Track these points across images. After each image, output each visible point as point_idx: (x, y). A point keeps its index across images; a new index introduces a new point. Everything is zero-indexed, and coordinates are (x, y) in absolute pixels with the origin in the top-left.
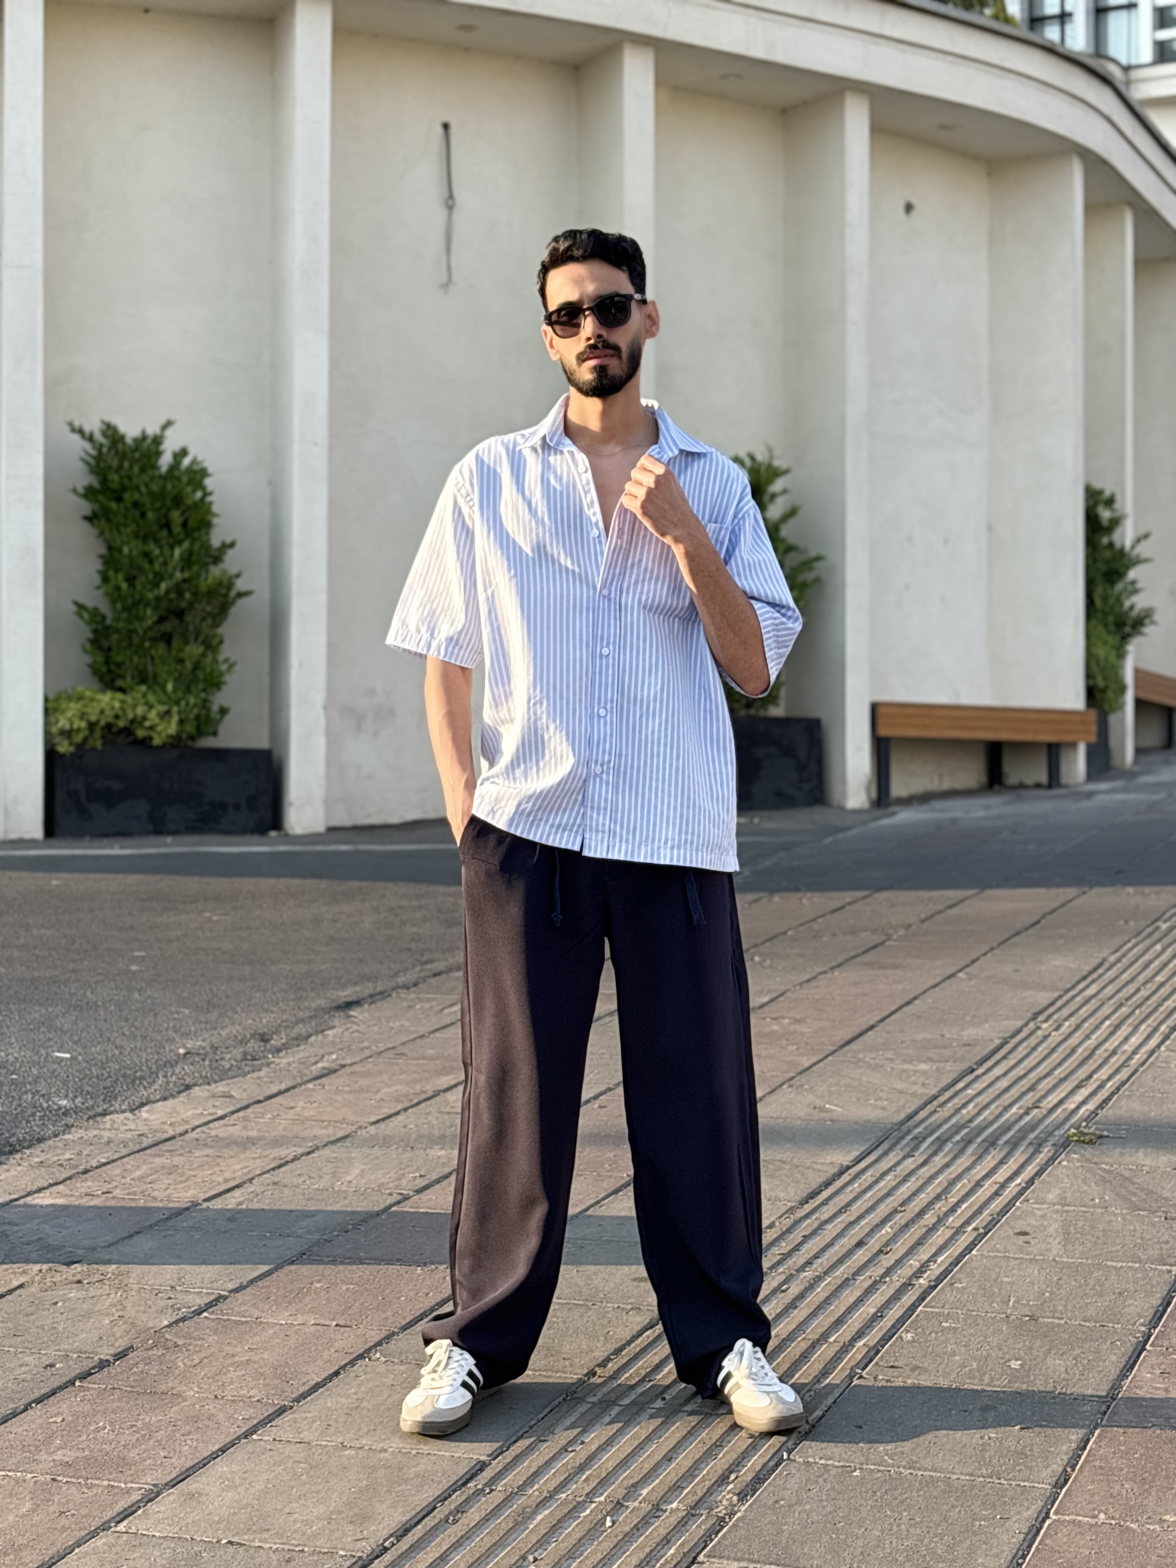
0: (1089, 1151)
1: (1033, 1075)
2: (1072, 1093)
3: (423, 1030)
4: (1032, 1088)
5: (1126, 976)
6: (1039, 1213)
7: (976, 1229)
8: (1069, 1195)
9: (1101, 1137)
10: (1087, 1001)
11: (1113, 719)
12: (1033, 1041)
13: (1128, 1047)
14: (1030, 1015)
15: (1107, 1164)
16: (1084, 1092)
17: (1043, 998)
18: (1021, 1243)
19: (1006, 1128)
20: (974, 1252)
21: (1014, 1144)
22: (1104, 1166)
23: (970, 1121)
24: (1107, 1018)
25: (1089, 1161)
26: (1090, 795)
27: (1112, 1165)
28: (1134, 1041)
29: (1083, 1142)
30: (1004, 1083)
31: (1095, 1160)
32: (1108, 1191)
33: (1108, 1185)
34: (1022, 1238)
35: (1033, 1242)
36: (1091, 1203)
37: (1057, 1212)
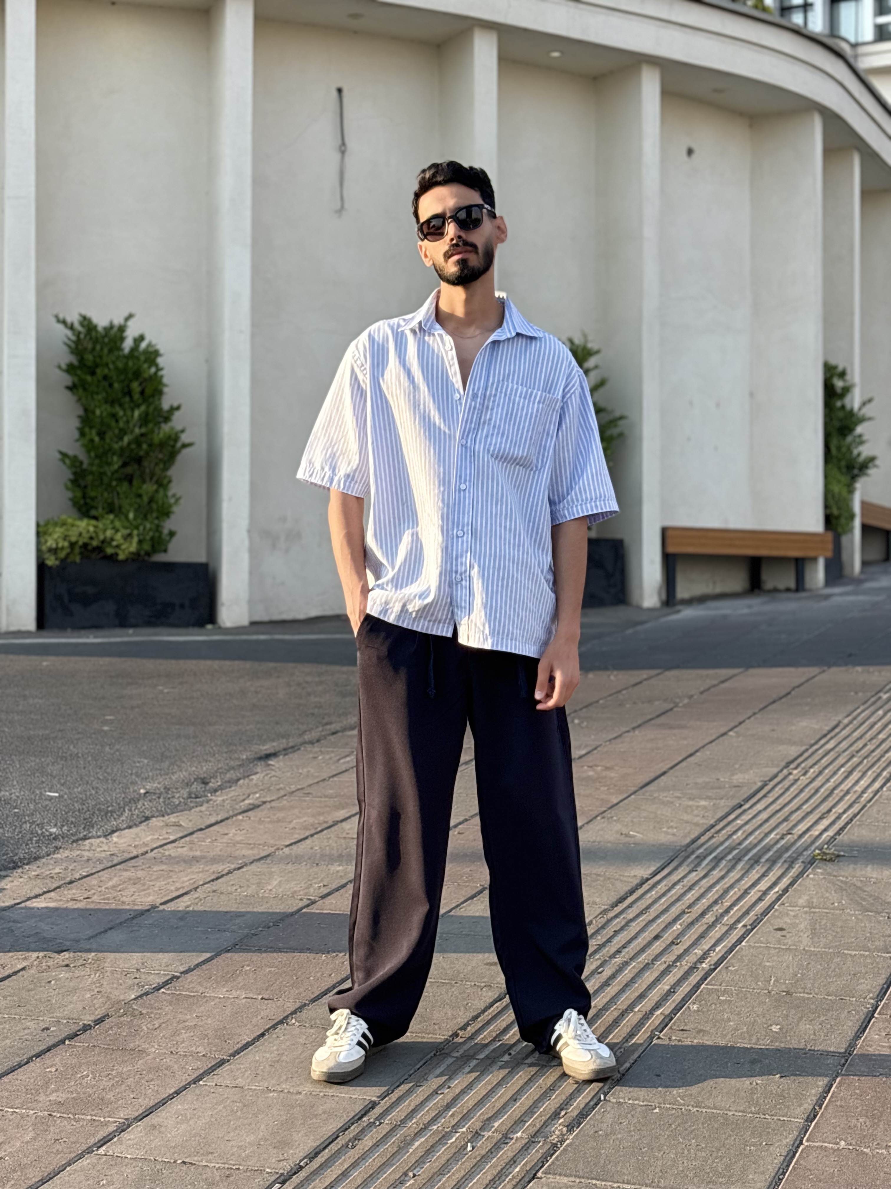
0: (830, 867)
1: (787, 809)
2: (816, 823)
3: (325, 775)
4: (786, 819)
5: (856, 734)
6: (792, 913)
7: (744, 926)
8: (815, 900)
9: (838, 856)
10: (827, 753)
11: (844, 539)
12: (786, 783)
13: (858, 788)
14: (783, 764)
15: (843, 876)
16: (825, 823)
17: (793, 751)
18: (779, 936)
19: (767, 849)
20: (743, 943)
21: (773, 862)
22: (841, 878)
23: (740, 844)
24: (842, 766)
25: (830, 874)
26: (827, 597)
27: (847, 878)
28: (863, 783)
29: (825, 860)
30: (764, 816)
31: (835, 873)
32: (844, 897)
33: (844, 893)
34: (780, 933)
35: (788, 936)
36: (832, 906)
37: (806, 913)
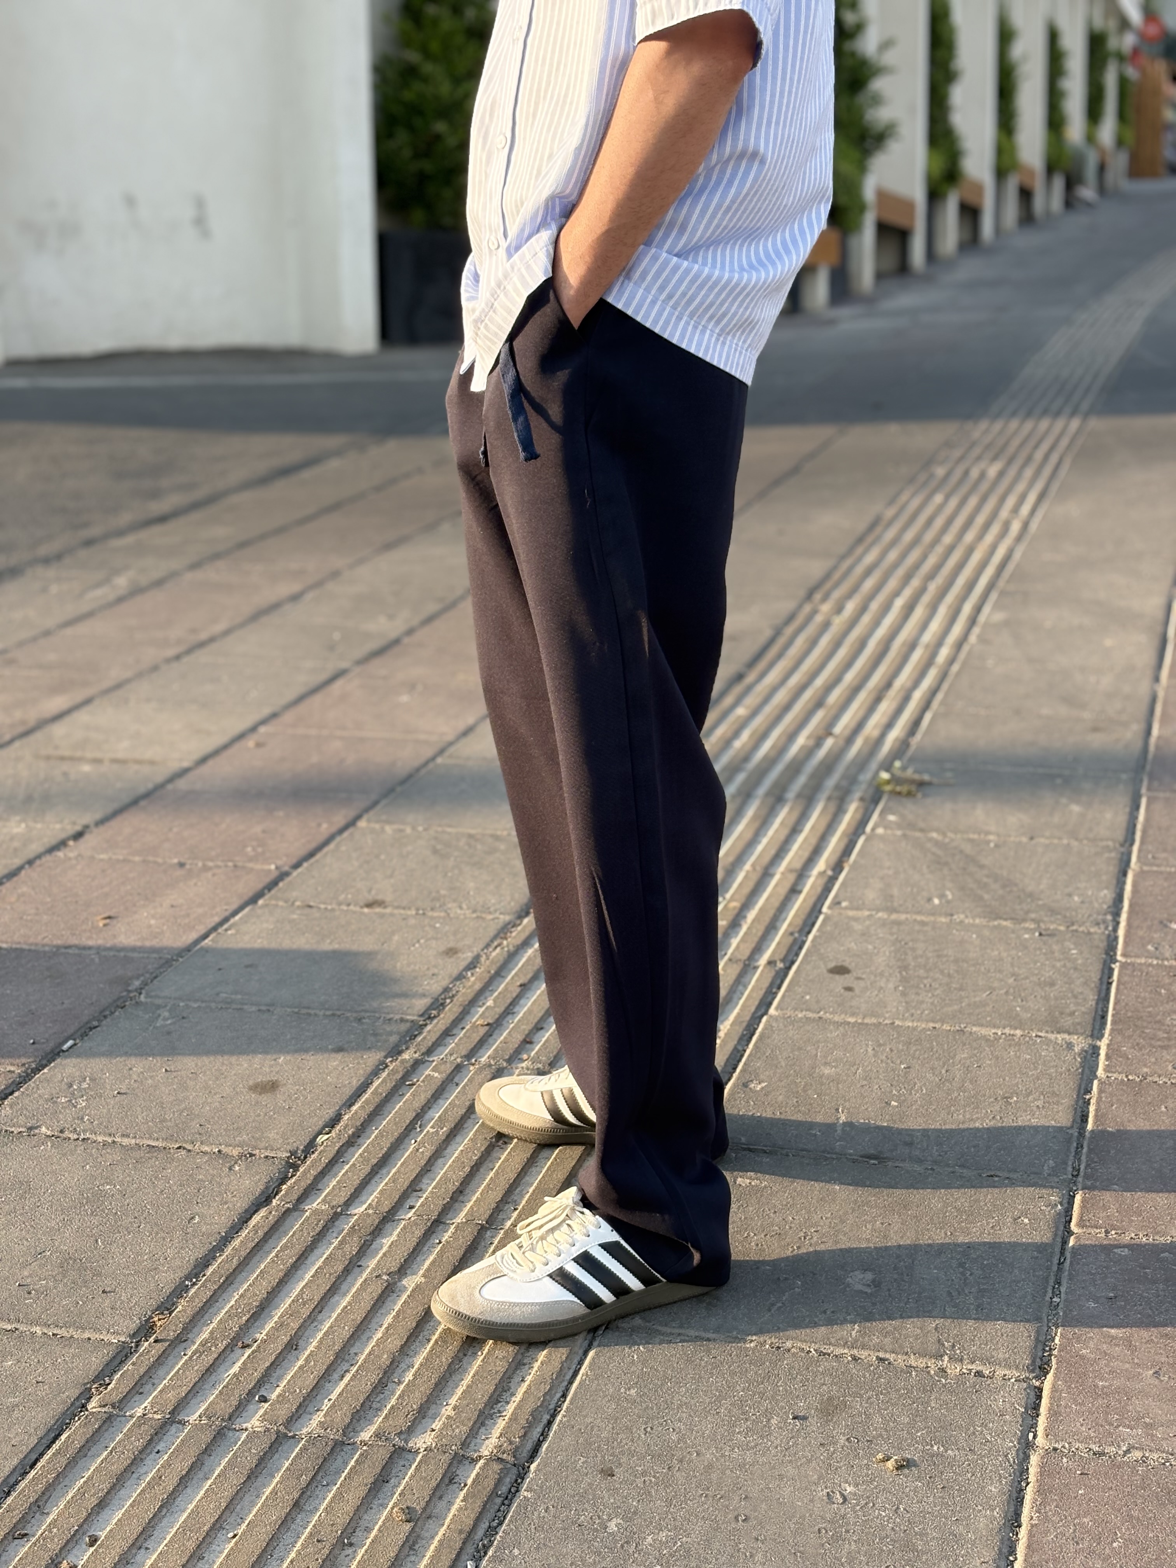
0: (910, 809)
2: (871, 709)
4: (819, 703)
5: (909, 536)
6: (857, 927)
8: (895, 892)
9: (921, 784)
10: (868, 572)
12: (810, 630)
15: (937, 830)
16: (885, 707)
18: (839, 989)
19: (795, 768)
20: (772, 1011)
21: (808, 799)
22: (934, 835)
25: (912, 826)
27: (944, 834)
29: (899, 793)
31: (922, 825)
32: (949, 885)
33: (946, 871)
34: (841, 981)
35: (858, 986)
36: (928, 906)
37: (884, 923)
